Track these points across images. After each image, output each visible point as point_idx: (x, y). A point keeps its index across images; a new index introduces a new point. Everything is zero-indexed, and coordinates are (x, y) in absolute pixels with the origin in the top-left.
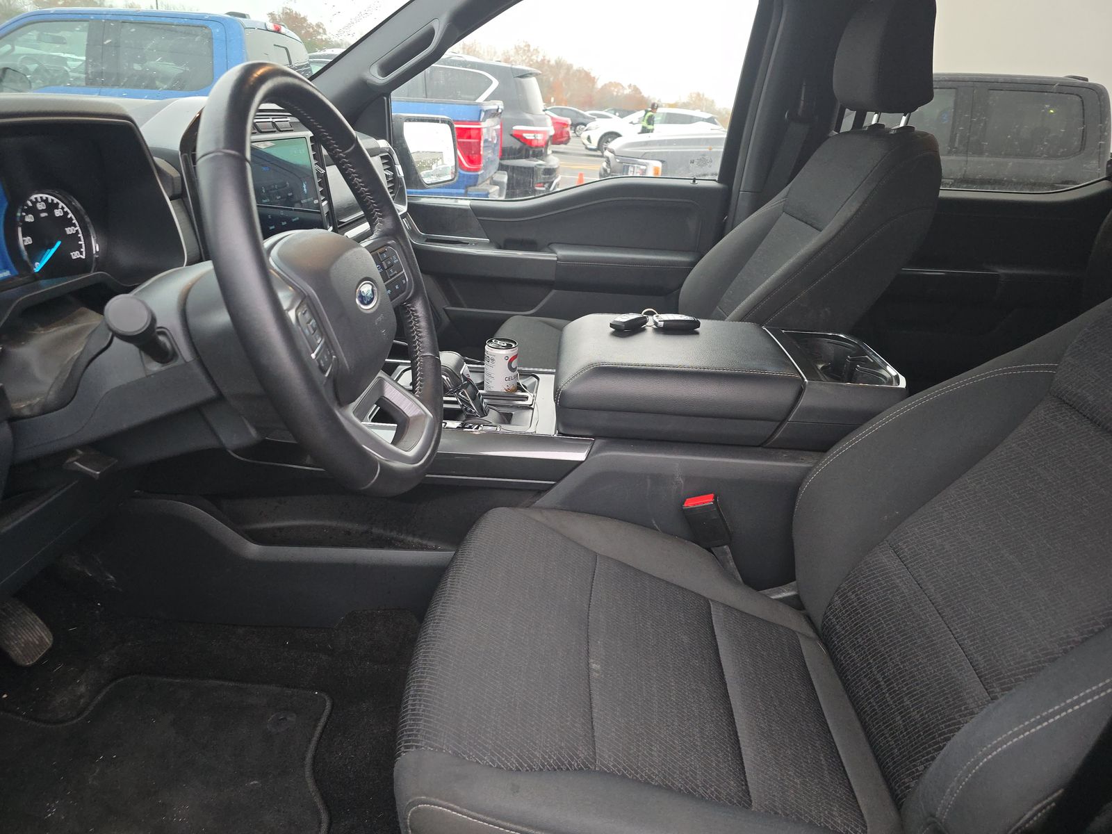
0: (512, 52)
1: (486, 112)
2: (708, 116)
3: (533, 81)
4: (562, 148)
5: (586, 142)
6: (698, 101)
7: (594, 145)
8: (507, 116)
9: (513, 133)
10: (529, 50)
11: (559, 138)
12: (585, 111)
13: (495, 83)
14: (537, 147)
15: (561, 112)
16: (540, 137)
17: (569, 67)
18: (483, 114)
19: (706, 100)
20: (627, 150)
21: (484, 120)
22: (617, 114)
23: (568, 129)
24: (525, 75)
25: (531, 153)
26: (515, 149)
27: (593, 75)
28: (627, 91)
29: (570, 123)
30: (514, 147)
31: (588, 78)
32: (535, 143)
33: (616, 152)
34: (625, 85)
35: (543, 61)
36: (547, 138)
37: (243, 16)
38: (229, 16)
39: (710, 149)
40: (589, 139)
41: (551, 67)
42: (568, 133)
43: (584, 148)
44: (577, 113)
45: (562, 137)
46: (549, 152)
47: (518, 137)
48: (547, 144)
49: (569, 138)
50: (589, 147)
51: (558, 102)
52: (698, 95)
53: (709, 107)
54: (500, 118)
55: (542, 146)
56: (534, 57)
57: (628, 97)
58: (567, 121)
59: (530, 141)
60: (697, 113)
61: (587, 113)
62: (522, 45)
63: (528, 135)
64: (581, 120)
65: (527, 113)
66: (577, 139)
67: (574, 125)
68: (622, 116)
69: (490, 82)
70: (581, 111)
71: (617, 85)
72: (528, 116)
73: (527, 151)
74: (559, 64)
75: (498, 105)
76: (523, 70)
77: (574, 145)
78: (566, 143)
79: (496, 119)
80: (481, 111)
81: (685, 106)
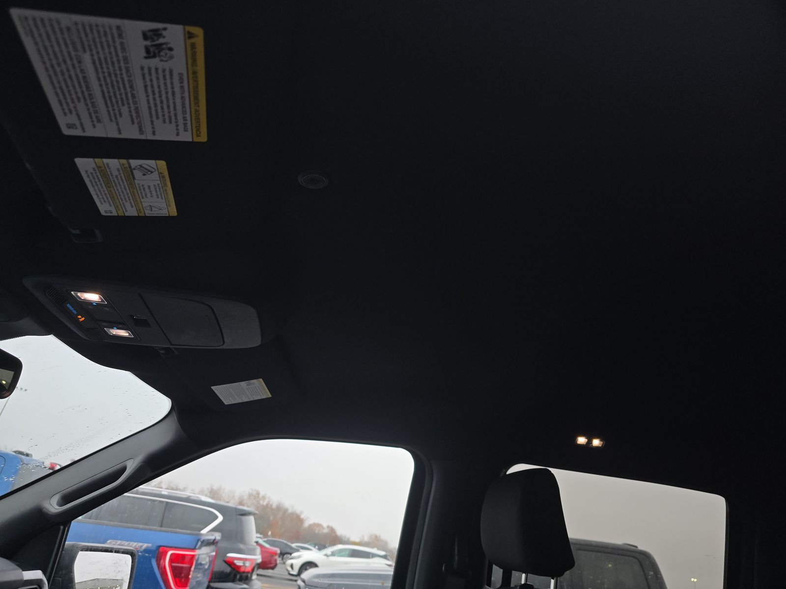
0: (246, 497)
1: (203, 542)
2: (383, 553)
3: (252, 519)
4: (269, 572)
5: (289, 569)
6: (376, 541)
7: (295, 572)
8: (222, 545)
9: (226, 559)
10: (258, 497)
11: (267, 564)
12: (292, 543)
13: (220, 518)
14: (244, 572)
15: (272, 543)
16: (248, 564)
17: (286, 510)
18: (199, 543)
19: (382, 541)
20: (316, 580)
21: (200, 548)
22: (317, 547)
23: (277, 557)
24: (245, 514)
25: (238, 577)
26: (226, 573)
27: (302, 516)
28: (326, 531)
29: (279, 552)
30: (225, 571)
31: (297, 519)
32: (242, 569)
33: (306, 582)
34: (325, 525)
35: (267, 505)
36: (254, 564)
37: (27, 455)
38: (14, 453)
39: (383, 584)
40: (292, 566)
41: (271, 509)
42: (276, 560)
43: (287, 573)
44: (286, 545)
45: (271, 563)
46: (254, 577)
47: (230, 563)
48: (253, 570)
49: (276, 565)
50: (292, 572)
51: (273, 535)
52: (376, 537)
53: (382, 545)
54: (216, 546)
55: (248, 572)
56: (261, 502)
57: (325, 535)
58: (276, 551)
59: (239, 567)
60: (374, 551)
61: (294, 545)
62: (254, 493)
63: (238, 561)
64: (288, 550)
65: (241, 543)
66: (283, 566)
67: (282, 554)
68: (320, 549)
69: (216, 517)
70: (289, 544)
71: (319, 525)
72: (242, 546)
73: (235, 576)
74: (279, 508)
75: (217, 536)
76: (245, 511)
77: (278, 571)
78: (273, 568)
79: (213, 547)
80: (198, 540)
81: (366, 544)
